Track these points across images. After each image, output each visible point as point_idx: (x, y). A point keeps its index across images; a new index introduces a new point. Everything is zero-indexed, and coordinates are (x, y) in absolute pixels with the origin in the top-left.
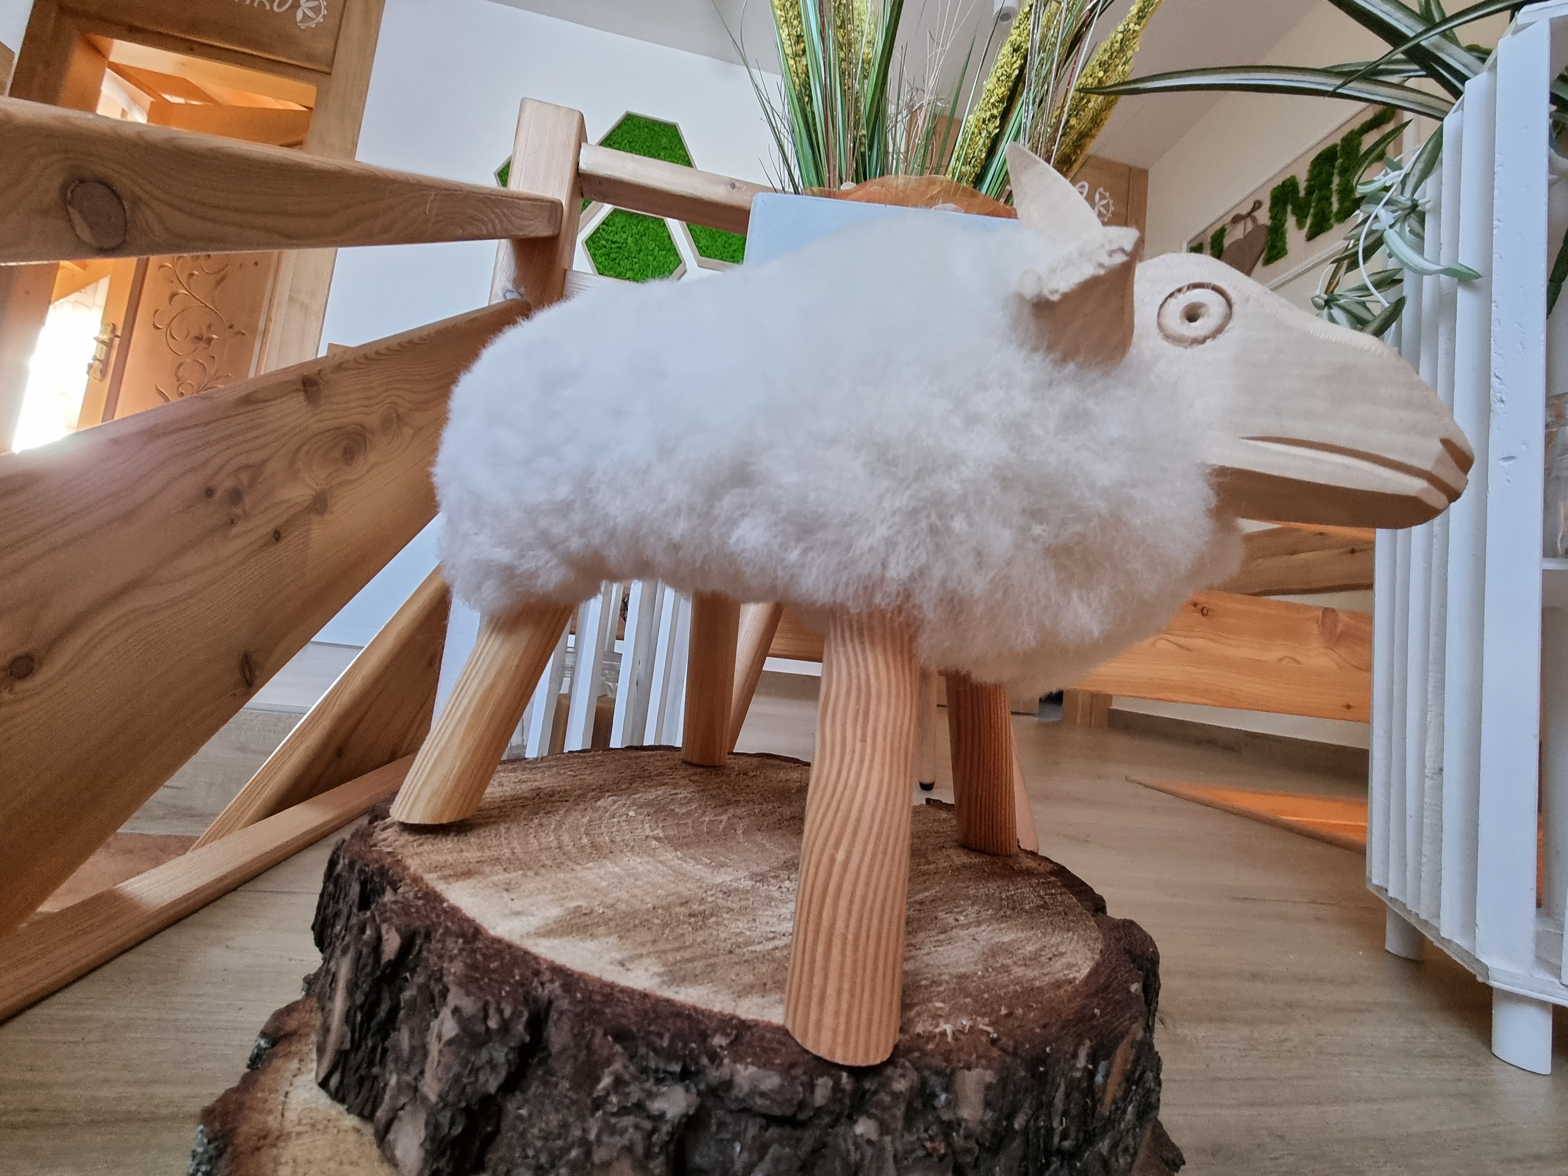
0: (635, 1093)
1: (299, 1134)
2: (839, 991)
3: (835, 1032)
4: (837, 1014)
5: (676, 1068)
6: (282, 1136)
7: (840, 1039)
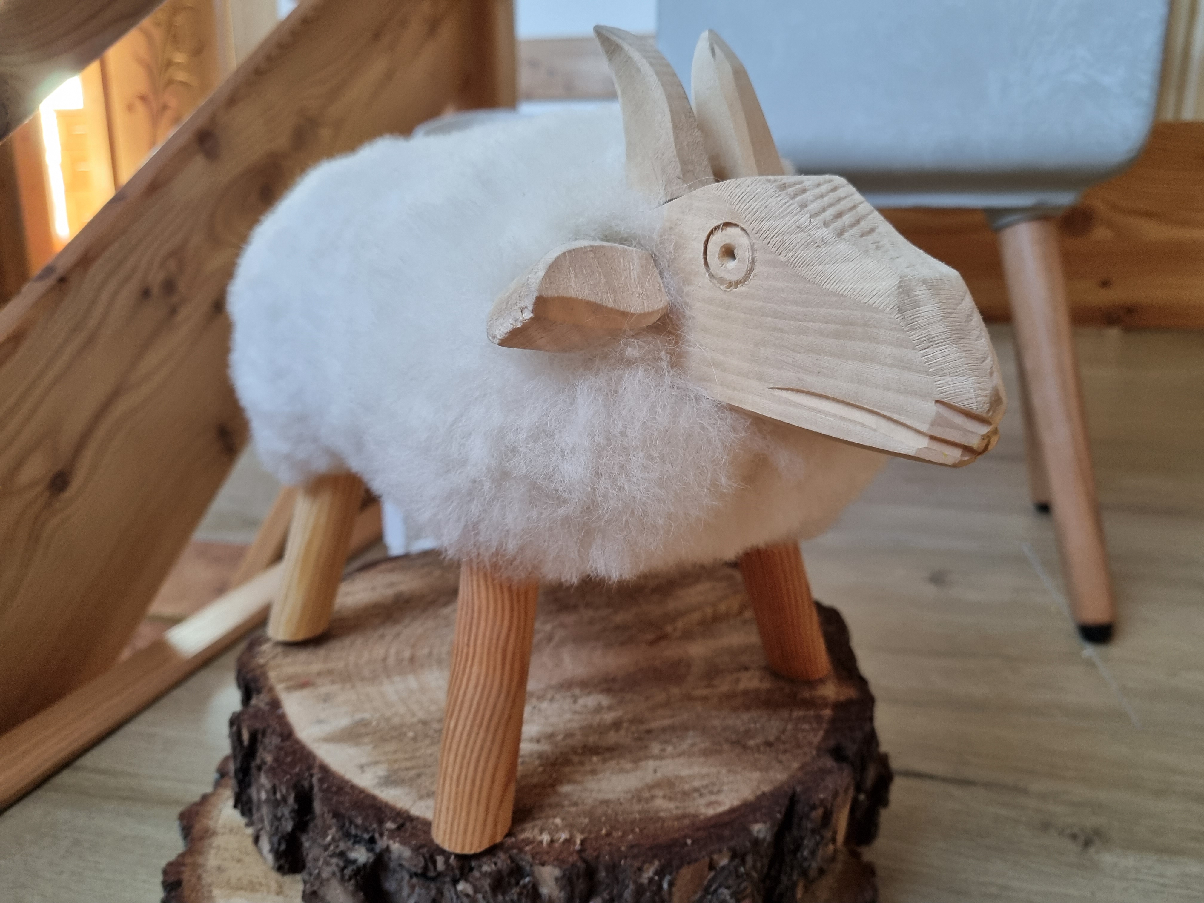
0: (342, 846)
1: (223, 834)
2: (448, 809)
3: (445, 832)
4: (446, 823)
5: (366, 836)
6: (214, 833)
7: (447, 837)
